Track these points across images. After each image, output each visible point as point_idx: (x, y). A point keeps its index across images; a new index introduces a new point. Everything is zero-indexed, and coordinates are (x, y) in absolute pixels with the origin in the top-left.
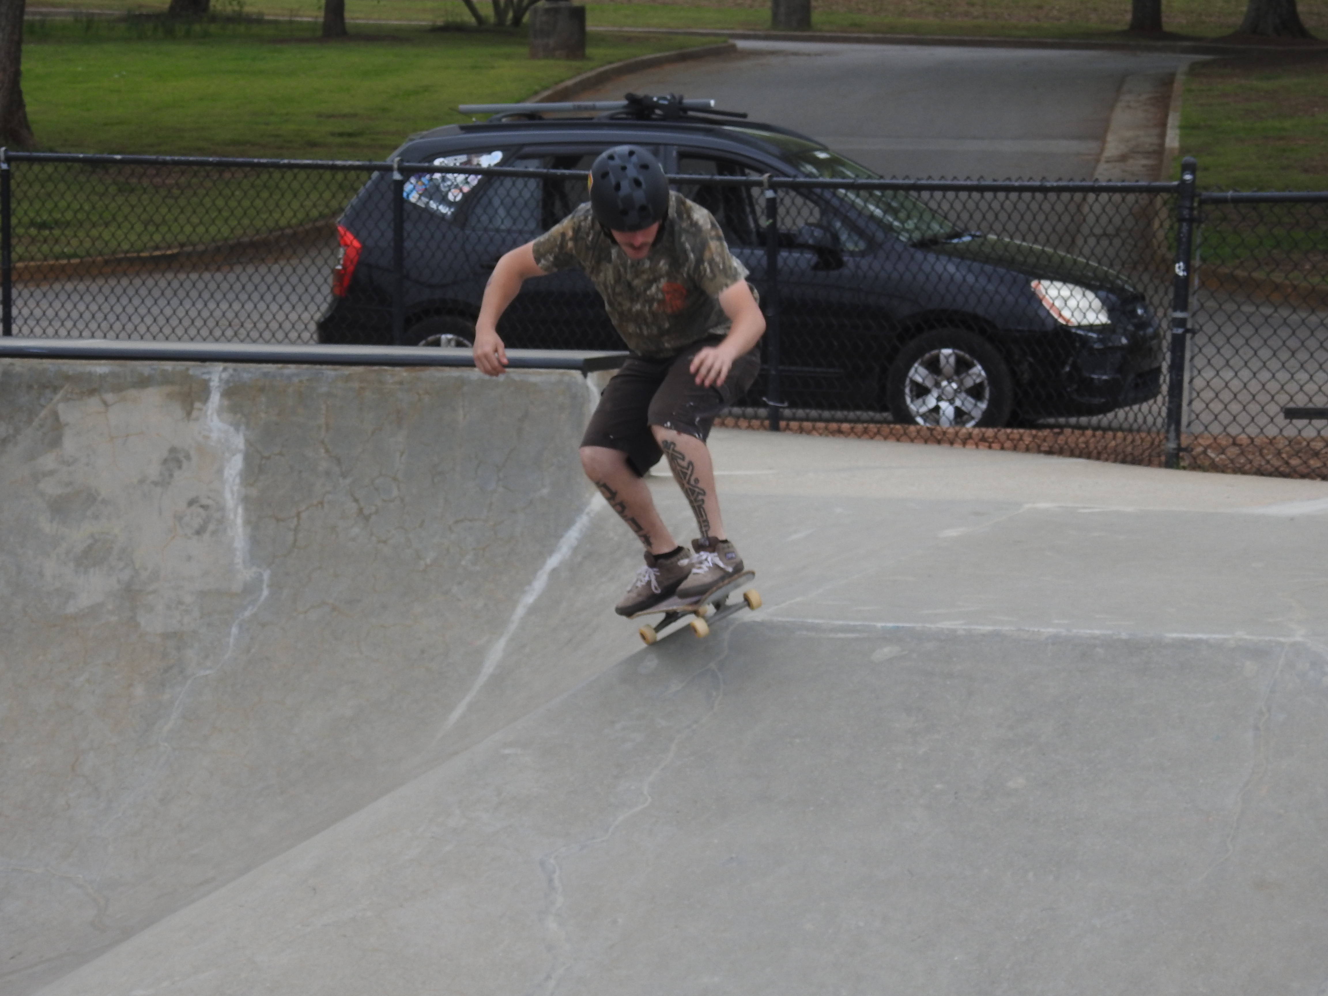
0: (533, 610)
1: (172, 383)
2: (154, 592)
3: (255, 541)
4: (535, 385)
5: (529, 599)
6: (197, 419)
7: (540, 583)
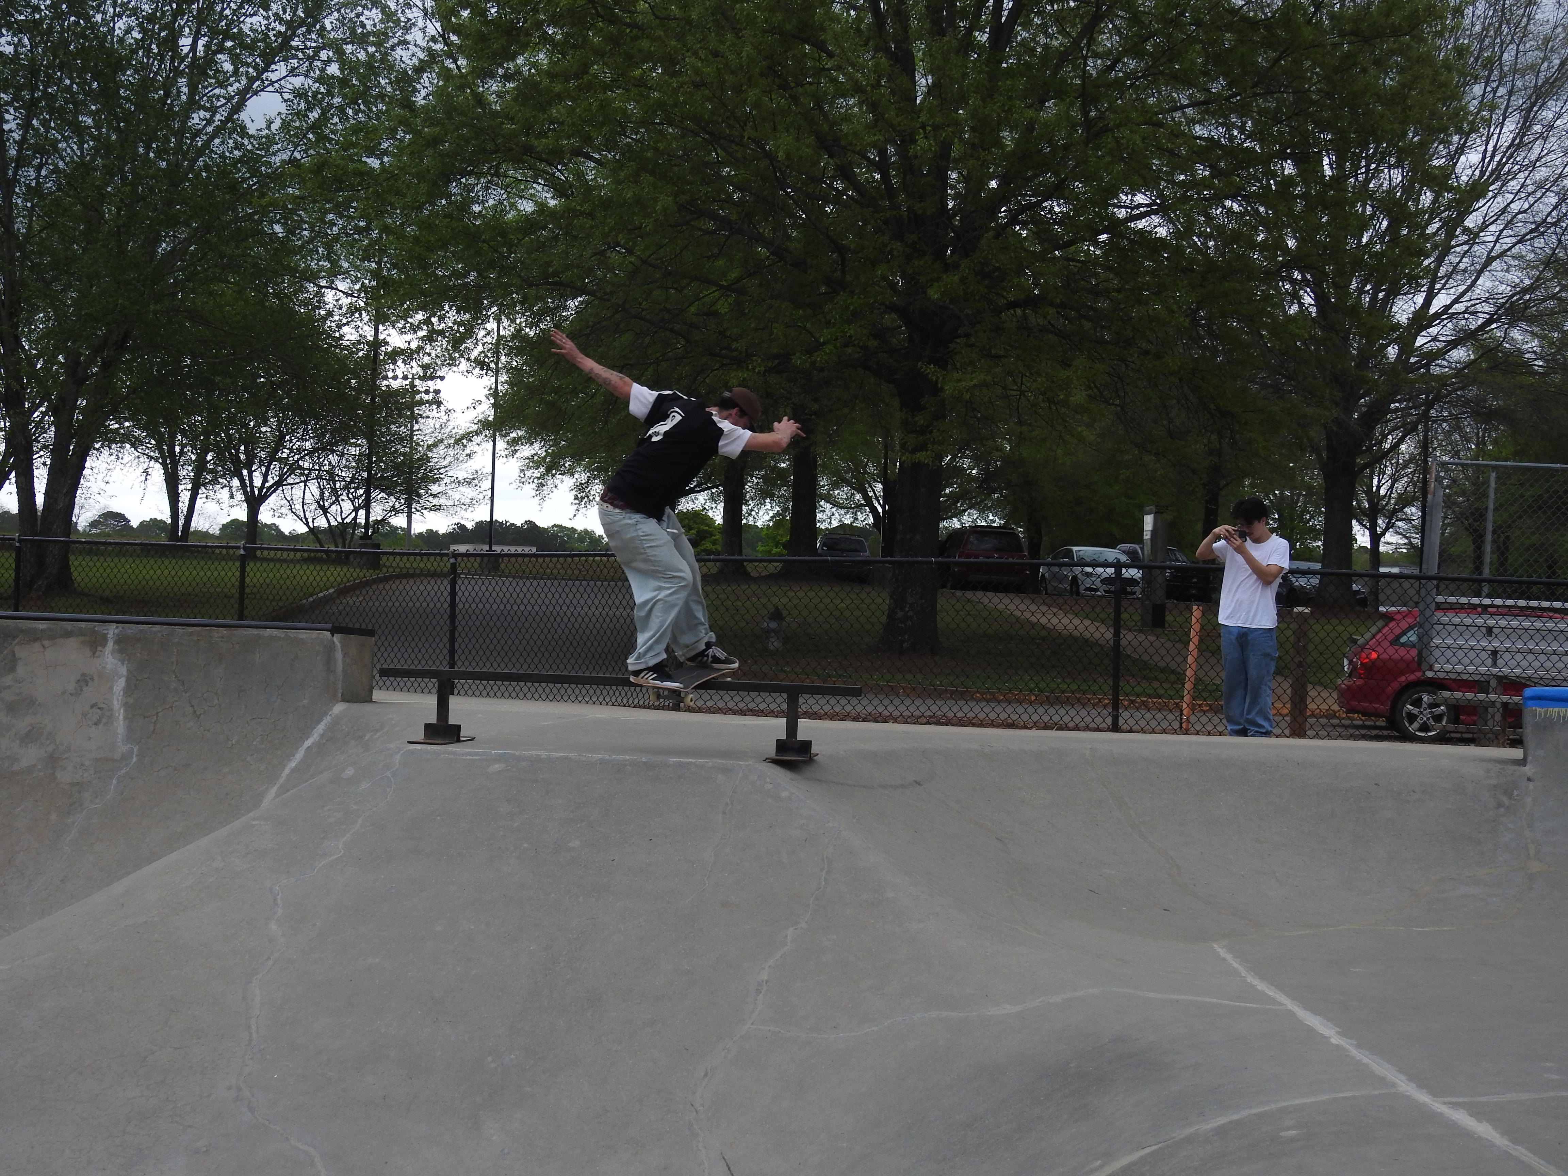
0: (294, 770)
1: (84, 635)
2: (67, 758)
3: (130, 729)
4: (302, 639)
5: (293, 764)
6: (99, 657)
7: (300, 755)
